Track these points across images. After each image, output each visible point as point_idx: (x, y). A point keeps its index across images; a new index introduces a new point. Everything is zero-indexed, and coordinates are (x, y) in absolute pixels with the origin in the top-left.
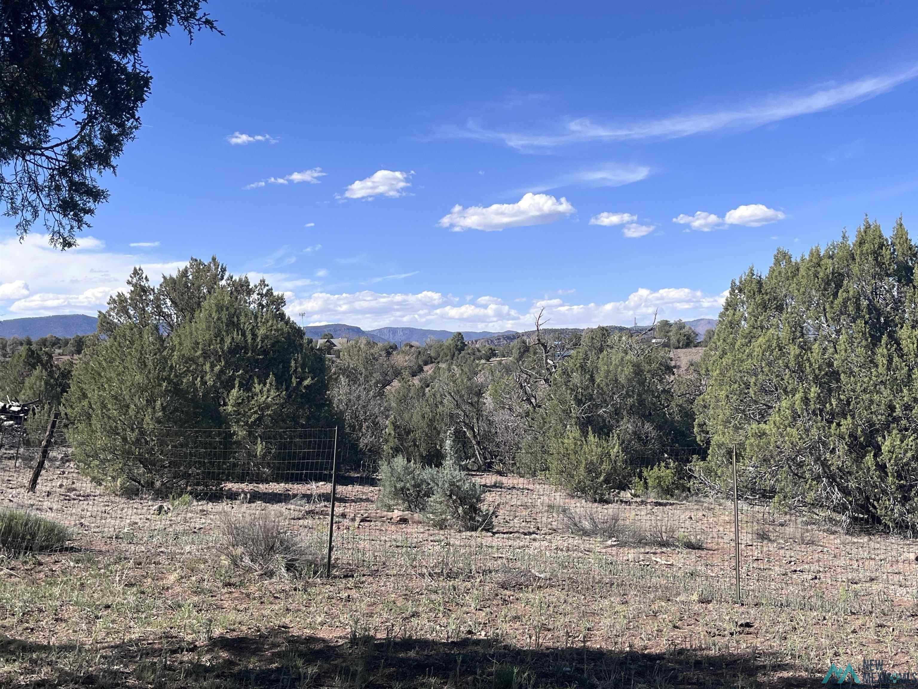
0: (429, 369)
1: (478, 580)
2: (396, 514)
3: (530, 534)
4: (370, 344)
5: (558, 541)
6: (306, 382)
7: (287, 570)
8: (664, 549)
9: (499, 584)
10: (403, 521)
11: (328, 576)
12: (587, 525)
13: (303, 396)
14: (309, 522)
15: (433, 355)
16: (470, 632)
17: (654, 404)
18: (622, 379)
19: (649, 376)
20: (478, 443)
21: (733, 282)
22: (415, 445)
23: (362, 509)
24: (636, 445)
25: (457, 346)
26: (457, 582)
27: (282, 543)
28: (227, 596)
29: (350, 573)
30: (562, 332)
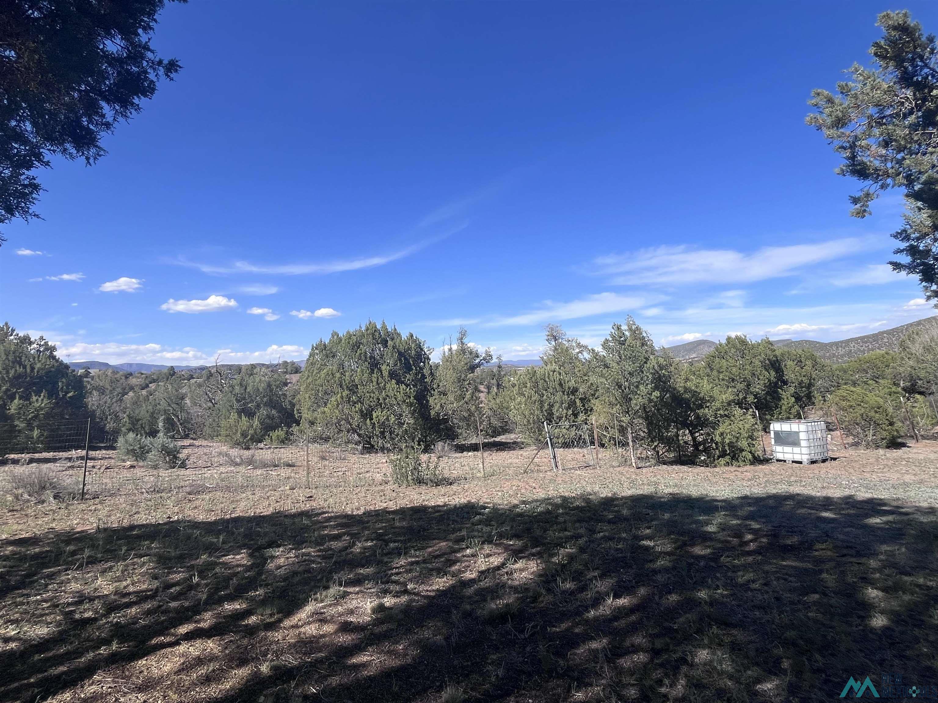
0: (152, 386)
1: (175, 492)
2: (128, 463)
3: (207, 467)
4: (114, 373)
5: (222, 469)
6: (70, 394)
7: (55, 499)
8: (276, 468)
9: (186, 492)
10: (132, 467)
11: (82, 499)
12: (238, 460)
13: (67, 402)
14: (71, 472)
15: (155, 378)
16: (169, 517)
17: (277, 401)
18: (261, 390)
19: (274, 387)
20: (181, 424)
21: (313, 346)
22: (142, 427)
23: (106, 463)
24: (267, 421)
25: (170, 373)
26: (163, 494)
27: (50, 485)
28: (11, 517)
29: (96, 496)
30: (232, 366)
